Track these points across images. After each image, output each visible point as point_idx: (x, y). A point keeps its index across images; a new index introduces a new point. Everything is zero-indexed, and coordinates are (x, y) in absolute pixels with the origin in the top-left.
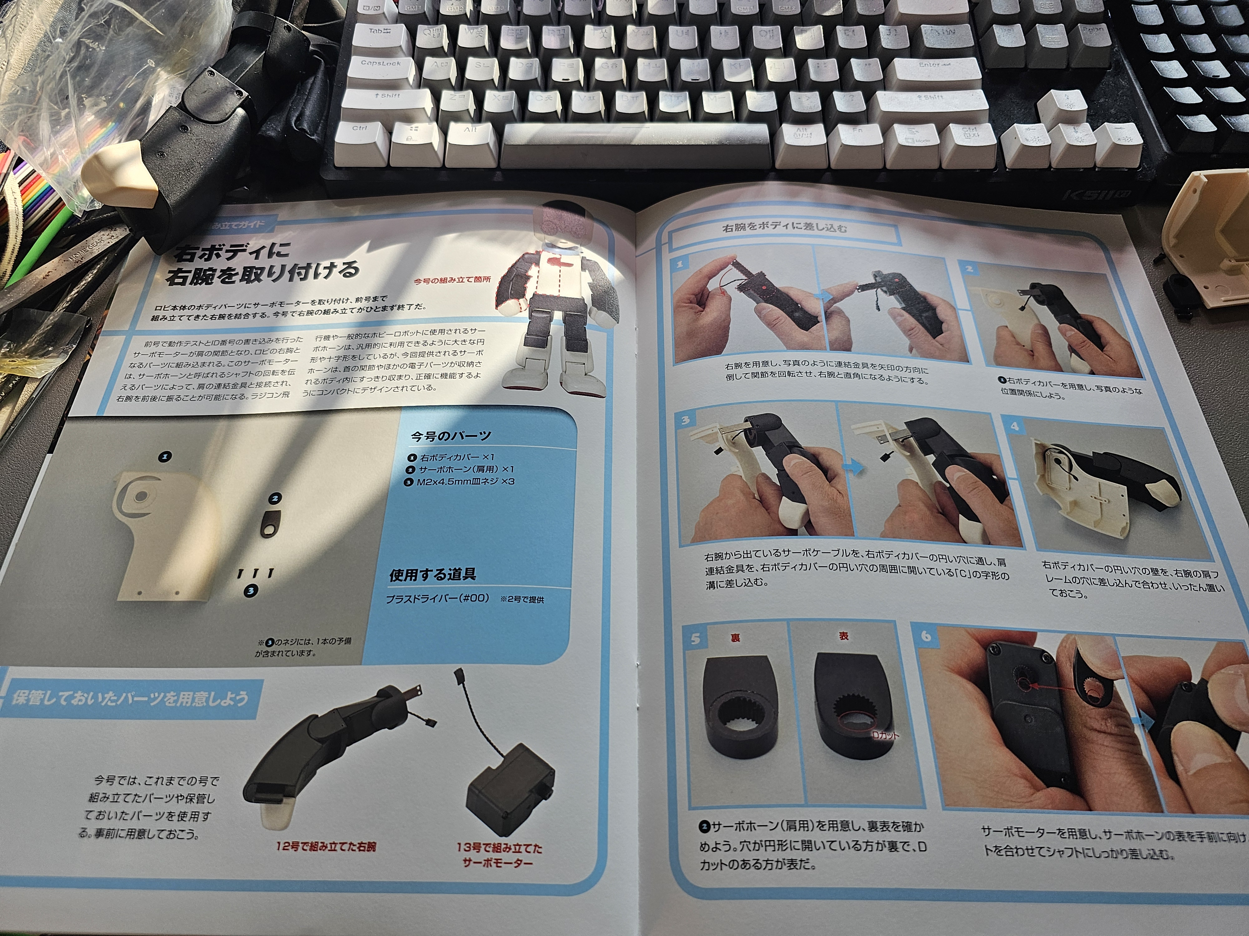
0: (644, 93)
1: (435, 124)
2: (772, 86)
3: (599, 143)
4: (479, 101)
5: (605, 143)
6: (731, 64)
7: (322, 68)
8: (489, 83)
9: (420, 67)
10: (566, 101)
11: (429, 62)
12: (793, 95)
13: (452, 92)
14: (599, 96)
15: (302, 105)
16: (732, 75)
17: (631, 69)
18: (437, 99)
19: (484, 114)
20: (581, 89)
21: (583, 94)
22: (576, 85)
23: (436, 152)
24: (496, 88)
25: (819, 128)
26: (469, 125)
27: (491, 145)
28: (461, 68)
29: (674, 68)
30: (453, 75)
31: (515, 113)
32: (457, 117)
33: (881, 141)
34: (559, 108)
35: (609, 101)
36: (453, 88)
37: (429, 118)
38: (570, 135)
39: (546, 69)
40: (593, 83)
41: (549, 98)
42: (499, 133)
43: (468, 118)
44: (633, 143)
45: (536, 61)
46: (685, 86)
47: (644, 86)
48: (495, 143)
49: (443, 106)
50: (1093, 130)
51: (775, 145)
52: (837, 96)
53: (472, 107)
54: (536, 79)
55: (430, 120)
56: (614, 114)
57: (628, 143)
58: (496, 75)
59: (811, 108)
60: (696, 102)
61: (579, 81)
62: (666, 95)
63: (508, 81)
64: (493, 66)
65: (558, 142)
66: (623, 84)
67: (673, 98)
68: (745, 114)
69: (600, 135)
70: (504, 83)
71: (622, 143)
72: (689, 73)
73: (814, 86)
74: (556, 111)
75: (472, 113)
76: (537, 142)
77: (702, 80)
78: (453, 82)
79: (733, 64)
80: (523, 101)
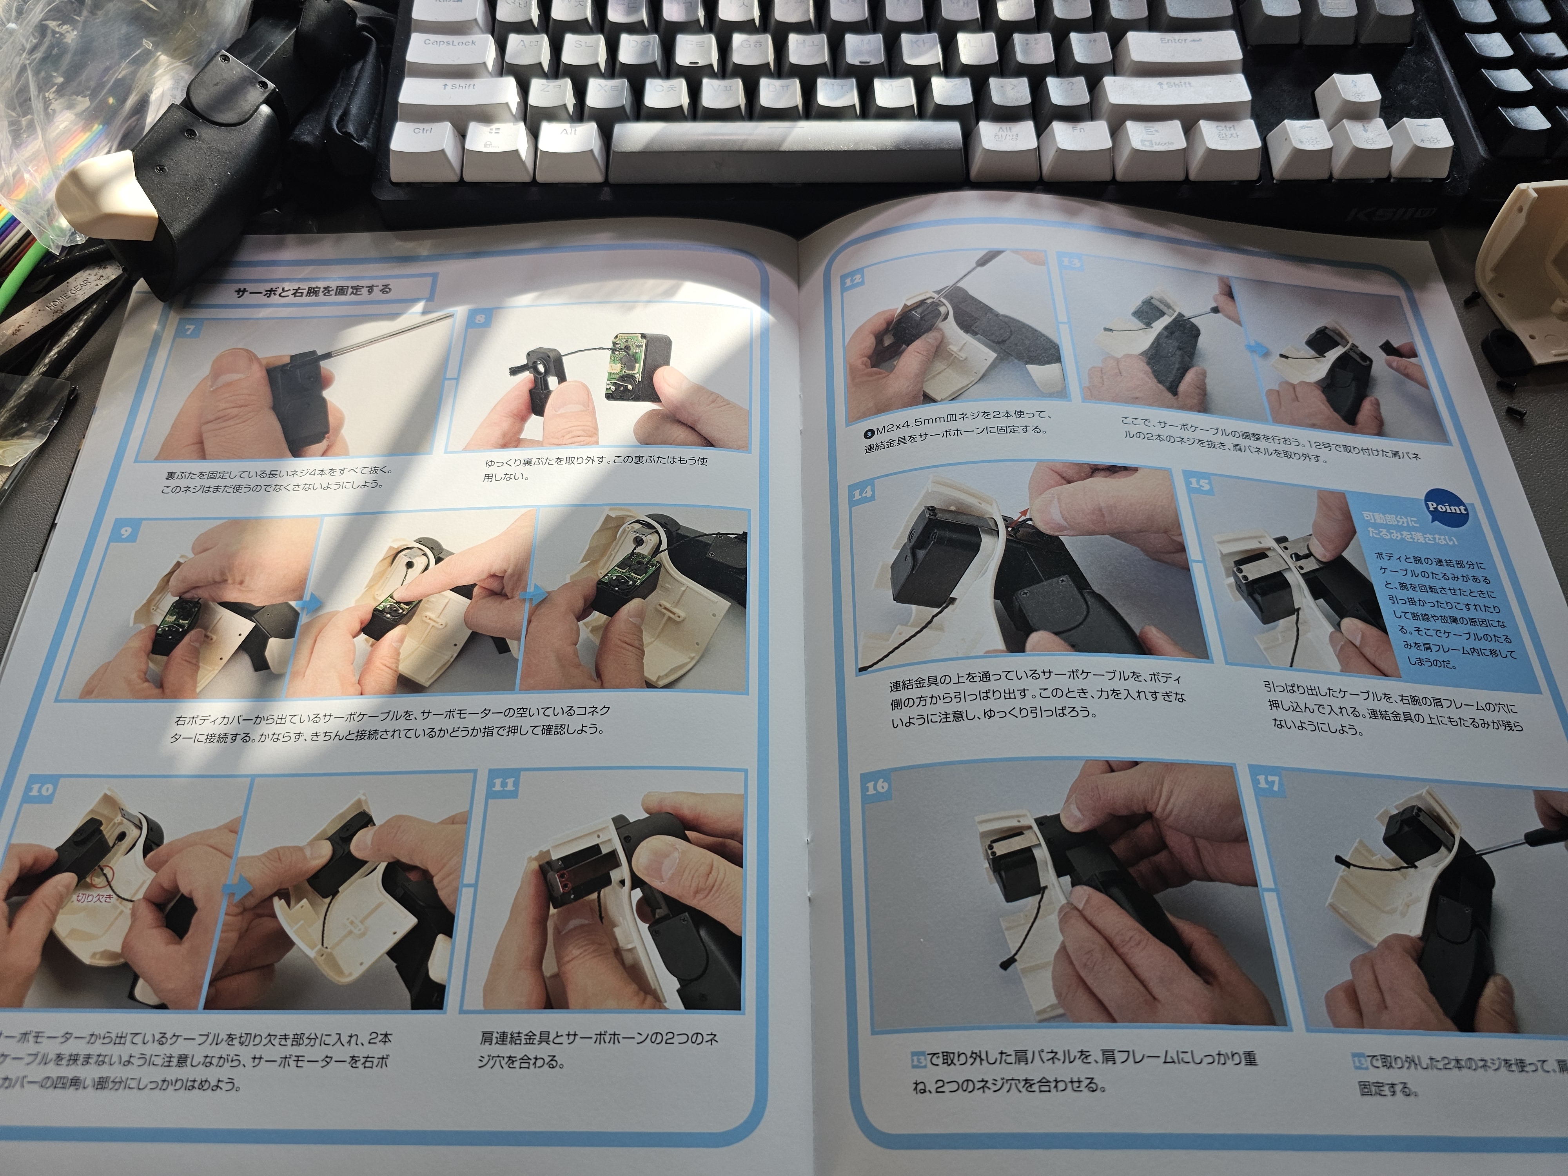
0: (797, 82)
1: (522, 124)
2: (966, 71)
3: (737, 148)
4: (580, 92)
5: (745, 148)
6: (911, 40)
7: (373, 49)
8: (593, 70)
9: (501, 47)
10: (695, 92)
11: (514, 40)
12: (994, 83)
13: (544, 81)
14: (738, 85)
15: (346, 100)
16: (913, 55)
17: (780, 48)
18: (524, 89)
19: (586, 111)
20: (713, 75)
21: (716, 83)
22: (707, 70)
23: (523, 162)
24: (602, 76)
25: (1029, 126)
26: (567, 126)
27: (596, 152)
28: (556, 48)
29: (836, 47)
30: (545, 58)
31: (628, 109)
32: (551, 114)
33: (1108, 144)
34: (685, 101)
35: (752, 92)
36: (545, 76)
37: (514, 116)
38: (700, 138)
39: (668, 49)
40: (730, 67)
41: (672, 88)
42: (606, 135)
43: (565, 116)
44: (782, 149)
45: (654, 39)
46: (851, 71)
47: (797, 71)
48: (601, 149)
49: (533, 100)
50: (1389, 127)
51: (970, 152)
52: (1052, 82)
53: (570, 101)
54: (655, 63)
55: (515, 119)
56: (757, 110)
57: (775, 148)
58: (602, 58)
59: (1017, 100)
60: (866, 92)
61: (711, 66)
62: (826, 83)
63: (618, 66)
64: (598, 46)
65: (684, 148)
66: (770, 69)
67: (836, 88)
68: (930, 109)
69: (739, 137)
70: (614, 69)
71: (768, 148)
72: (857, 53)
73: (1022, 70)
74: (681, 107)
75: (571, 109)
76: (656, 147)
77: (874, 62)
78: (546, 66)
79: (914, 40)
80: (638, 92)
